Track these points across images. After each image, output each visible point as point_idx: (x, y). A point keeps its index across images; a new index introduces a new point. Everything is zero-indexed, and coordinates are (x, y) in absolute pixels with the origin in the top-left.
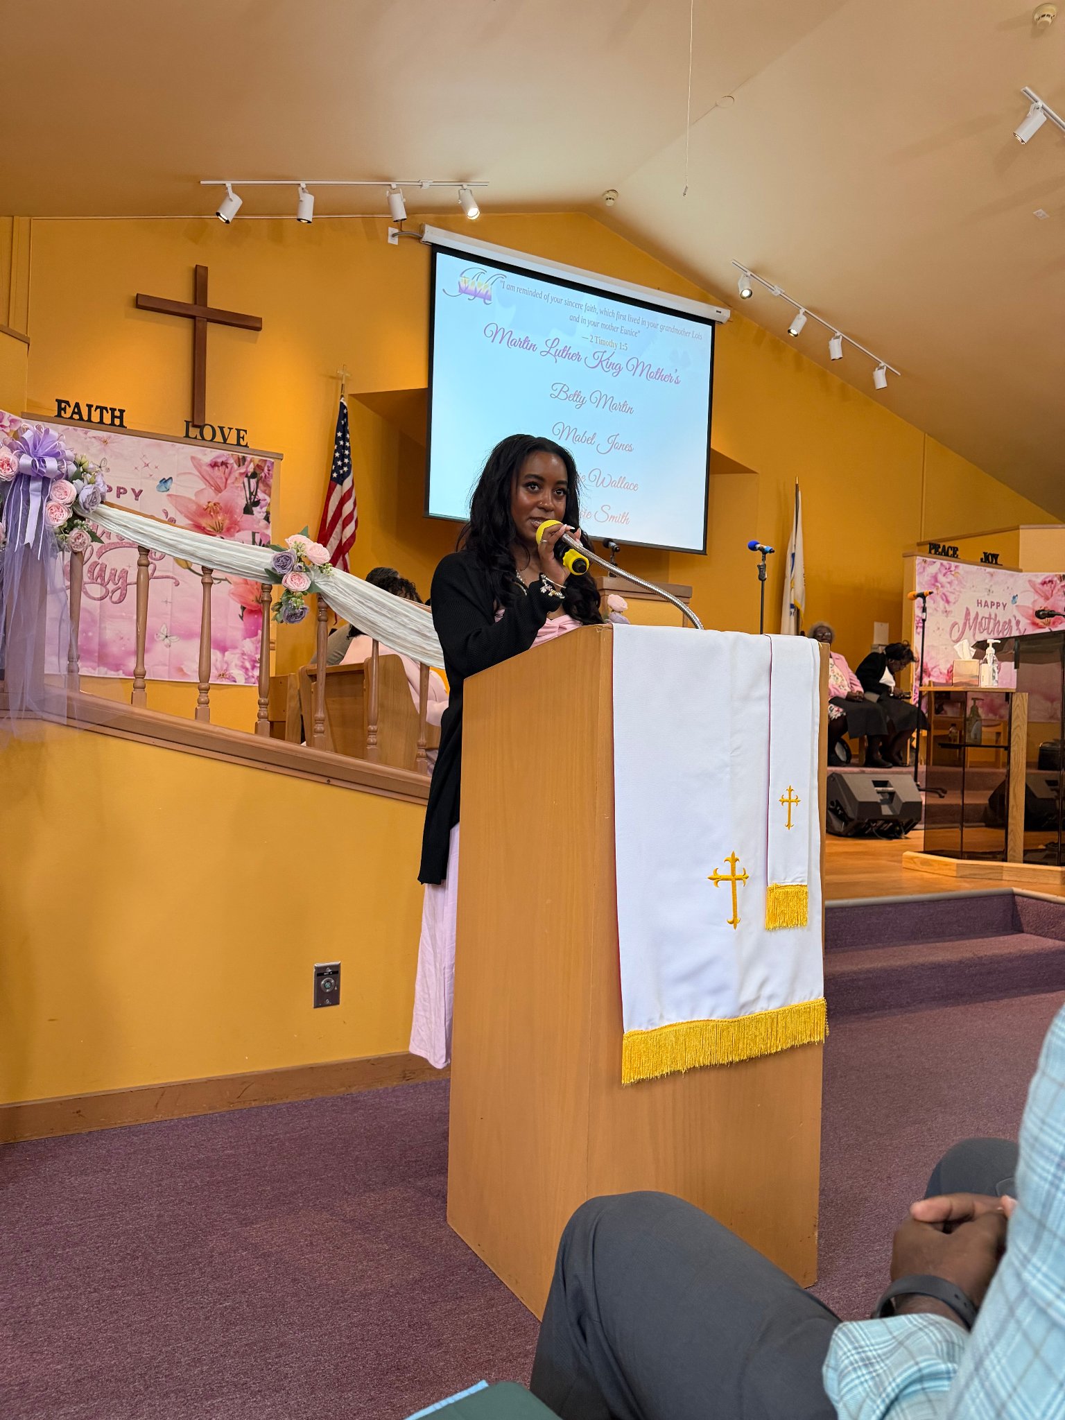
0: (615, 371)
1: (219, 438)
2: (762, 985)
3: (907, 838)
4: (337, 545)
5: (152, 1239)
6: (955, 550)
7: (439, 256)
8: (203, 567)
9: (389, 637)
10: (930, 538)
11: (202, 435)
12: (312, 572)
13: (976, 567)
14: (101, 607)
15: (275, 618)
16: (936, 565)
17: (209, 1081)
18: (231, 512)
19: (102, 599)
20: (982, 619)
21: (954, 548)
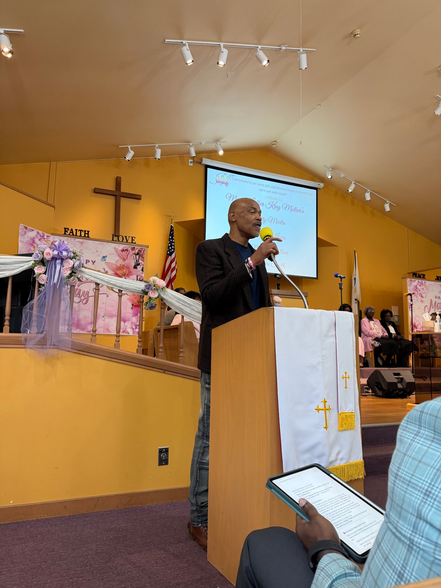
0: (277, 209)
1: (125, 240)
2: (338, 454)
3: (410, 398)
4: (169, 279)
5: (94, 559)
6: (424, 275)
7: (208, 169)
8: (119, 290)
9: (189, 315)
10: (413, 271)
11: (118, 239)
12: (159, 290)
13: (433, 282)
14: (79, 306)
15: (145, 308)
16: (416, 282)
17: (116, 496)
18: (129, 268)
19: (79, 302)
20: (438, 304)
21: (423, 274)
